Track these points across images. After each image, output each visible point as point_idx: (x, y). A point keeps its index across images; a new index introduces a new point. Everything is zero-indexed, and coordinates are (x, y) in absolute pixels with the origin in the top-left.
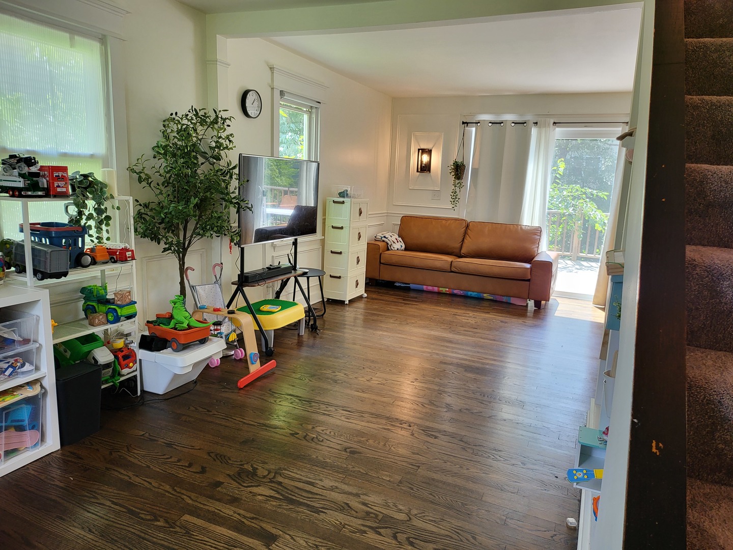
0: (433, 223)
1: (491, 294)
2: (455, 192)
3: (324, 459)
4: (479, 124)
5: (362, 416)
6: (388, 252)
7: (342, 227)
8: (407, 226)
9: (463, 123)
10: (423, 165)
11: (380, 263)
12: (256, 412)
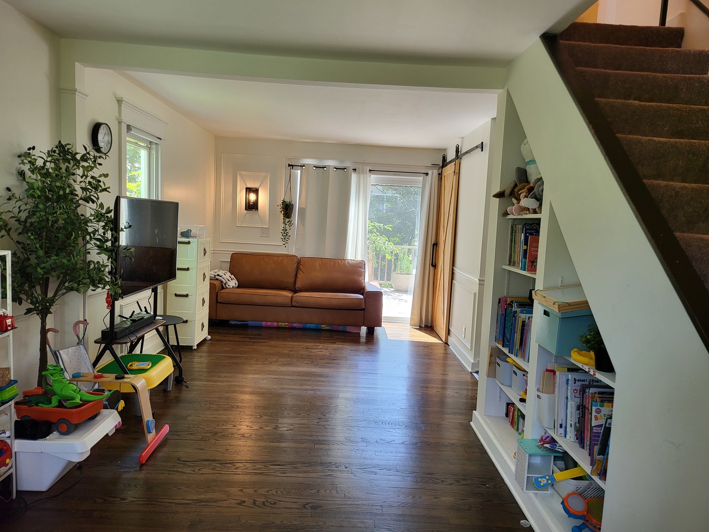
0: (265, 260)
1: (329, 325)
2: (286, 230)
3: (291, 522)
4: (304, 168)
5: (296, 468)
6: (223, 291)
7: (188, 268)
8: (237, 263)
9: (289, 165)
10: (251, 203)
11: (217, 302)
12: (182, 487)
